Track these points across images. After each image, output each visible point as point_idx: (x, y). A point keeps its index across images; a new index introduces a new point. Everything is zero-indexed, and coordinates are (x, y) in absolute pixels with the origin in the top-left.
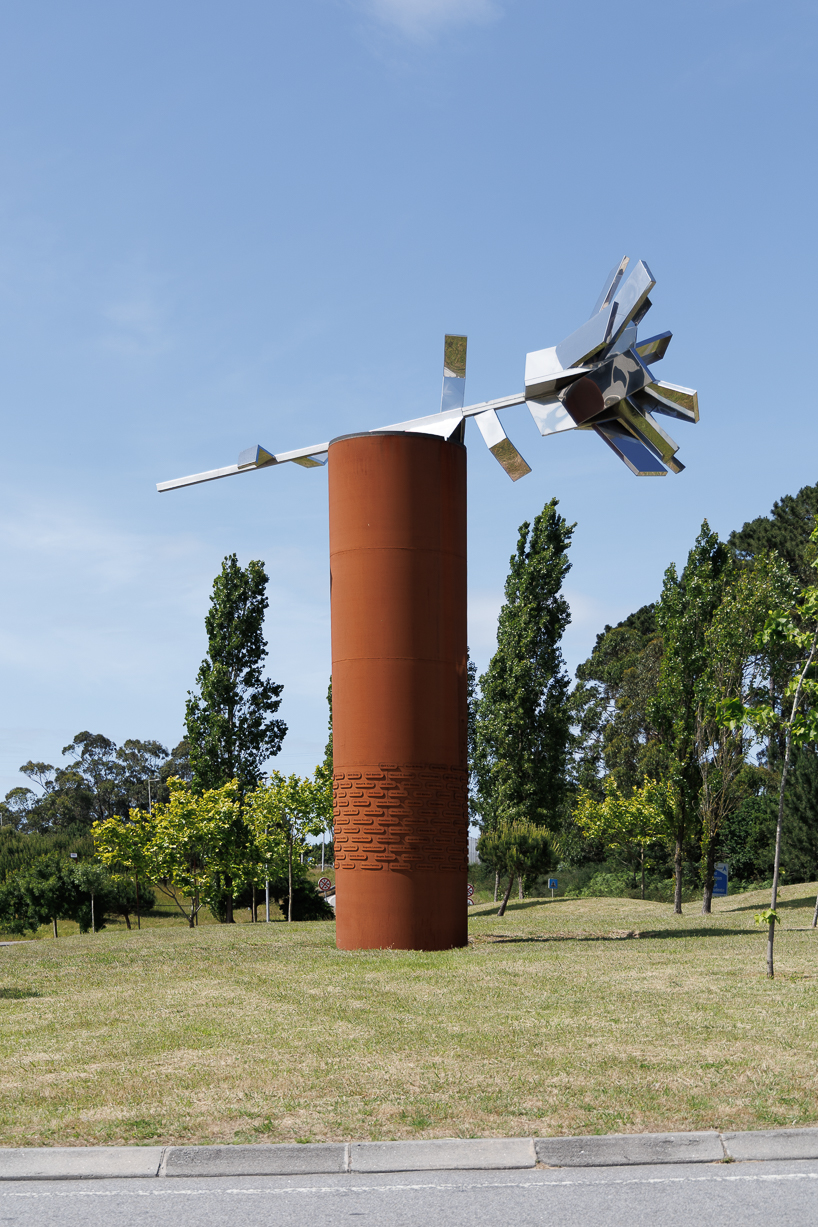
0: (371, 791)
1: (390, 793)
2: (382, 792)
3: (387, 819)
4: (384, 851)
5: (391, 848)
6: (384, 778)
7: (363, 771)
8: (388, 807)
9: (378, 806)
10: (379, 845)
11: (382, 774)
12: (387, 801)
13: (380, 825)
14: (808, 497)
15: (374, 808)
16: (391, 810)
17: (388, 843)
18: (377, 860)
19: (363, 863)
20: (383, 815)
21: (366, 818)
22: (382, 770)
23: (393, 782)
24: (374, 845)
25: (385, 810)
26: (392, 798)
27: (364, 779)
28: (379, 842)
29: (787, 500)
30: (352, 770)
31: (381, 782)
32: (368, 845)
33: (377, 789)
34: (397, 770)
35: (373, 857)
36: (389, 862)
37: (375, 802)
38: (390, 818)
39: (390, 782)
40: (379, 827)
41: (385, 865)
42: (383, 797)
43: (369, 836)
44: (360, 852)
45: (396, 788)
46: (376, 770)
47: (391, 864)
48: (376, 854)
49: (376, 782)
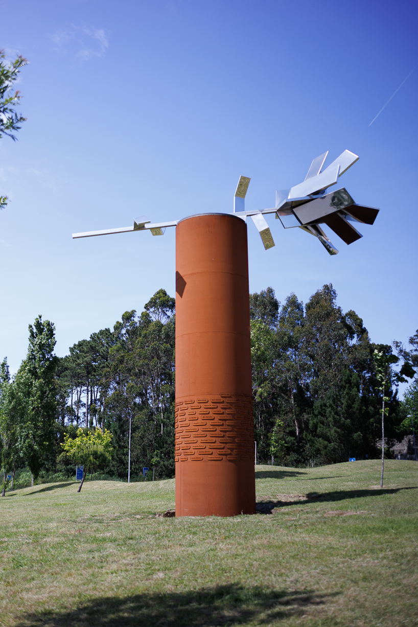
0: (215, 410)
1: (227, 411)
2: (222, 411)
3: (225, 427)
4: (223, 448)
5: (228, 446)
6: (223, 402)
7: (209, 398)
8: (225, 420)
9: (220, 420)
10: (220, 444)
11: (222, 400)
12: (225, 417)
13: (221, 431)
14: (103, 333)
15: (217, 421)
16: (227, 421)
17: (226, 443)
18: (219, 454)
19: (210, 456)
20: (222, 425)
21: (211, 427)
22: (222, 397)
23: (229, 405)
24: (217, 445)
25: (224, 422)
26: (228, 414)
27: (210, 403)
28: (221, 443)
29: (95, 334)
30: (201, 398)
31: (221, 404)
32: (213, 444)
33: (219, 409)
34: (230, 397)
35: (216, 452)
36: (226, 455)
37: (217, 417)
38: (227, 427)
39: (226, 404)
40: (220, 433)
41: (224, 457)
42: (223, 414)
43: (214, 439)
44: (207, 449)
45: (230, 408)
46: (217, 397)
47: (228, 456)
48: (218, 450)
49: (218, 405)
